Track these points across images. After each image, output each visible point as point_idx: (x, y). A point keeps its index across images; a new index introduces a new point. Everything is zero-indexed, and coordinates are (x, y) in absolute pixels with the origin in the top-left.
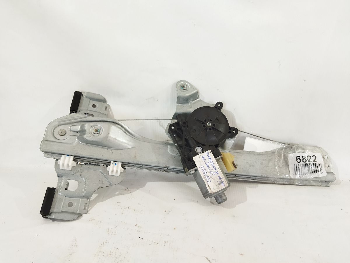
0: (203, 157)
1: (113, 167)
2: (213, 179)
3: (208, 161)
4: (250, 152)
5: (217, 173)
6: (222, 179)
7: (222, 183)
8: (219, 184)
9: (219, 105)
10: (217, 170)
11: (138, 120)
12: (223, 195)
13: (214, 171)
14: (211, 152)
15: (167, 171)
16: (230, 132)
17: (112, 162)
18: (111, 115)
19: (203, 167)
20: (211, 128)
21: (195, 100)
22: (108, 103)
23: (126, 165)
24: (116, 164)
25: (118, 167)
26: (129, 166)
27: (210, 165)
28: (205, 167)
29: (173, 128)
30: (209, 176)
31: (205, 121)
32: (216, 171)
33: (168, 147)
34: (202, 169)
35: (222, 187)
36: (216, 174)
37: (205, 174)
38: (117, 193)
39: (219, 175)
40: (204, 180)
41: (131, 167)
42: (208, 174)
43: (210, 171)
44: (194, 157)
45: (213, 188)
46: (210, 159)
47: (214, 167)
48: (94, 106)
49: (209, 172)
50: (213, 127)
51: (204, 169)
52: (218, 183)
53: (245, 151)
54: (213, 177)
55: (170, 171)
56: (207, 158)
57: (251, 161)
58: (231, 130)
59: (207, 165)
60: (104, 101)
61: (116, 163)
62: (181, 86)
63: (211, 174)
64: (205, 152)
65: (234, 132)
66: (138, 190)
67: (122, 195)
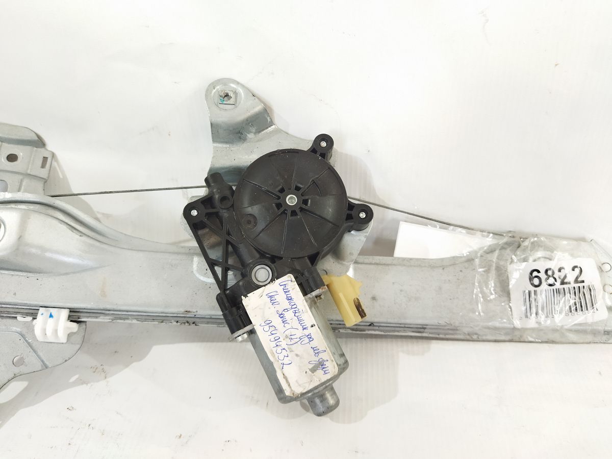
0: (270, 295)
1: (45, 323)
2: (297, 355)
3: (286, 304)
4: (411, 259)
5: (309, 337)
6: (321, 355)
7: (321, 365)
8: (313, 370)
9: (324, 144)
10: (310, 330)
11: (111, 192)
13: (299, 333)
14: (294, 279)
15: (193, 323)
16: (349, 217)
17: (42, 310)
19: (271, 325)
20: (298, 211)
21: (263, 130)
22: (51, 146)
23: (82, 314)
24: (51, 316)
25: (58, 320)
26: (91, 315)
27: (289, 315)
28: (277, 321)
29: (194, 213)
30: (286, 347)
31: (282, 191)
32: (306, 332)
34: (267, 328)
35: (321, 377)
36: (307, 340)
37: (274, 344)
38: (73, 379)
39: (313, 344)
40: (272, 359)
41: (97, 317)
42: (283, 344)
43: (288, 333)
44: (246, 296)
45: (297, 381)
46: (289, 299)
47: (300, 320)
48: (12, 158)
49: (287, 337)
50: (304, 206)
51: (272, 329)
52: (311, 366)
53: (399, 258)
54: (298, 349)
56: (281, 298)
57: (410, 285)
58: (353, 213)
59: (281, 316)
60: (39, 143)
61: (53, 311)
62: (221, 96)
63: (293, 342)
64: (278, 281)
65: (363, 215)
66: (127, 370)
67: (85, 385)
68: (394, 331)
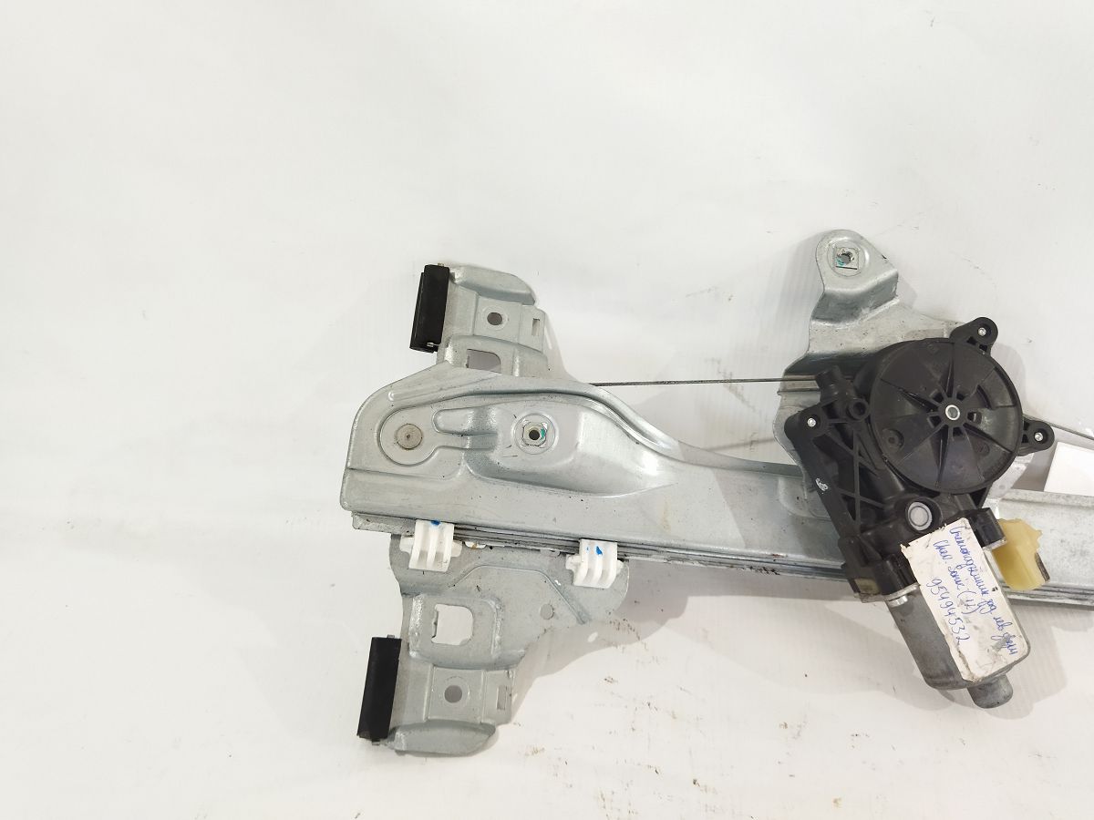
0: (939, 545)
1: (591, 560)
2: (976, 628)
3: (960, 559)
4: (1068, 496)
5: (990, 604)
6: (1006, 629)
7: (1007, 641)
8: (998, 648)
9: (982, 332)
10: (991, 596)
11: (669, 383)
12: (1002, 682)
13: (977, 598)
14: (969, 526)
15: (773, 571)
16: (1025, 440)
17: (584, 544)
18: (550, 348)
19: (940, 585)
20: (963, 429)
21: (886, 302)
23: (629, 550)
24: (599, 552)
25: (606, 559)
26: (641, 551)
27: (963, 574)
28: (948, 581)
29: (811, 422)
30: (961, 616)
31: (939, 398)
32: (987, 598)
33: (777, 485)
34: (935, 589)
35: (1006, 657)
36: (987, 608)
37: (945, 611)
38: (592, 638)
39: (997, 613)
40: (943, 631)
41: (648, 556)
42: (958, 611)
43: (963, 597)
44: (907, 546)
45: (977, 662)
46: (965, 552)
47: (978, 581)
48: (495, 319)
49: (962, 602)
50: (970, 422)
51: (943, 591)
52: (994, 643)
53: (1052, 494)
54: (977, 619)
55: (784, 571)
56: (953, 549)
57: (1075, 534)
58: (1028, 433)
59: (953, 574)
60: (529, 299)
61: (600, 544)
62: (839, 256)
63: (970, 610)
64: (948, 527)
65: (1039, 437)
67: (613, 648)
68: (1045, 596)
